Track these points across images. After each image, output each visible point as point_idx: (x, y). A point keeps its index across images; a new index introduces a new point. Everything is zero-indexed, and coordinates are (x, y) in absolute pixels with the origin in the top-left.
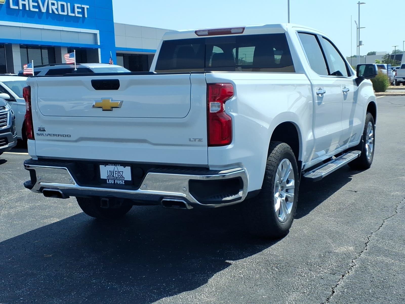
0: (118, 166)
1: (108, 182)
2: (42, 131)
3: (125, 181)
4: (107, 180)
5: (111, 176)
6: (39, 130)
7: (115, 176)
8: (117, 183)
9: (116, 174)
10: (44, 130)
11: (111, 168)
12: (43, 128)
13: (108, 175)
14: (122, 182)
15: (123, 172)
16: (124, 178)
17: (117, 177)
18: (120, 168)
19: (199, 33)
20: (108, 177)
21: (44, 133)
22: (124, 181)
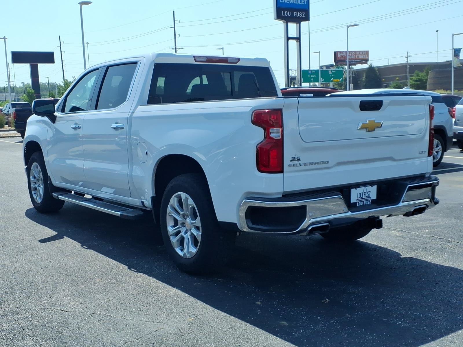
0: (367, 186)
1: (358, 205)
2: (296, 160)
3: (372, 200)
4: (357, 203)
5: (361, 198)
6: (291, 161)
7: (363, 198)
8: (365, 204)
9: (365, 195)
10: (299, 160)
11: (360, 190)
12: (298, 157)
13: (358, 198)
14: (369, 202)
15: (370, 192)
16: (370, 197)
17: (365, 198)
18: (369, 188)
19: (197, 59)
20: (357, 200)
21: (298, 163)
22: (370, 201)
